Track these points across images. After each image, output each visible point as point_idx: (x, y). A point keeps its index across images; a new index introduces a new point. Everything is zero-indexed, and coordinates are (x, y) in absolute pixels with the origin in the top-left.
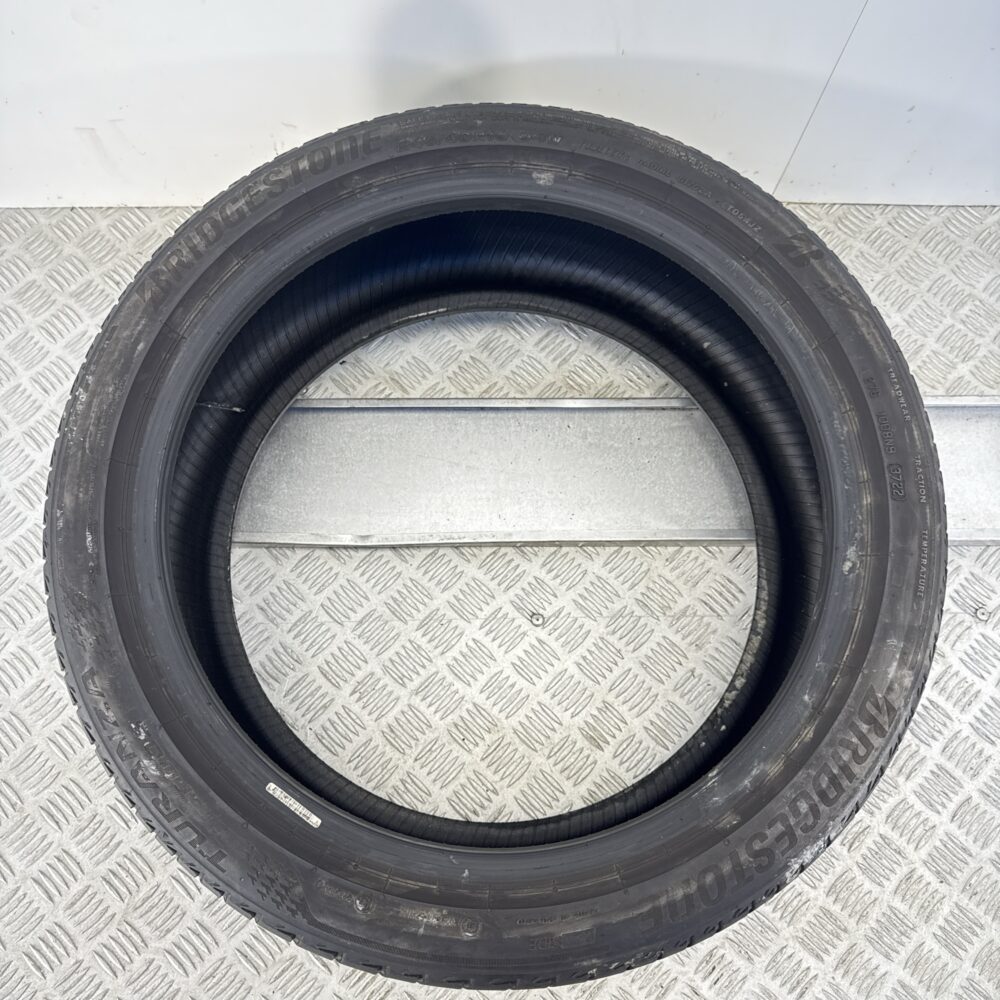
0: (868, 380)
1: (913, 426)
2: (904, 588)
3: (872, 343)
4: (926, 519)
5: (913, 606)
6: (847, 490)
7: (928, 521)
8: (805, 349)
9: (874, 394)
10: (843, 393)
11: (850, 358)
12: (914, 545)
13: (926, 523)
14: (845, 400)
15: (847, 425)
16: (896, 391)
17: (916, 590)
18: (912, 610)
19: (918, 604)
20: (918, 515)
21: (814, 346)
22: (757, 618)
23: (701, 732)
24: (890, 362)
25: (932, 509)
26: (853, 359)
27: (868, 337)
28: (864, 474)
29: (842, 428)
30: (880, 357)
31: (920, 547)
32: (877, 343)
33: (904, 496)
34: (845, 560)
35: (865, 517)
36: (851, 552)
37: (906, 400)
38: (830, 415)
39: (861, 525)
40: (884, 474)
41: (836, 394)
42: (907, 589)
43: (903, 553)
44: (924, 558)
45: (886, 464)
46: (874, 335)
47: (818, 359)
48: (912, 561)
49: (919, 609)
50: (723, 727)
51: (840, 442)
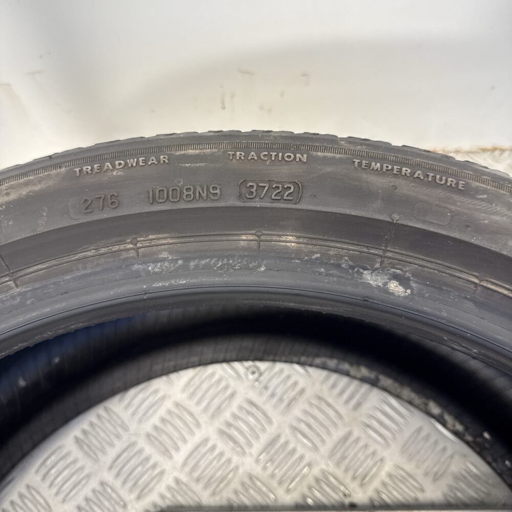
0: (88, 208)
1: (178, 153)
2: (453, 208)
3: (24, 192)
4: (334, 158)
5: (482, 200)
6: (267, 269)
7: (338, 156)
8: (13, 297)
9: (114, 202)
10: (103, 250)
11: (40, 230)
12: (380, 182)
13: (340, 159)
14: (116, 248)
15: (160, 252)
16: (116, 170)
17: (455, 189)
18: (490, 201)
19: (477, 191)
20: (329, 169)
21: (11, 283)
22: (359, 375)
23: (494, 465)
24: (63, 169)
25: (317, 149)
26: (43, 225)
27: (13, 196)
28: (246, 239)
29: (163, 260)
30: (51, 183)
31: (380, 173)
32: (26, 184)
33: (295, 184)
34: (386, 291)
35: (315, 249)
36: (372, 279)
37: (132, 156)
38: (137, 275)
39: (330, 257)
40: (255, 208)
41: (102, 260)
42: (454, 203)
43: (391, 199)
44: (401, 170)
45: (239, 204)
46: (12, 187)
47: (35, 280)
48: (405, 188)
49: (485, 191)
50: (486, 435)
51: (185, 267)
